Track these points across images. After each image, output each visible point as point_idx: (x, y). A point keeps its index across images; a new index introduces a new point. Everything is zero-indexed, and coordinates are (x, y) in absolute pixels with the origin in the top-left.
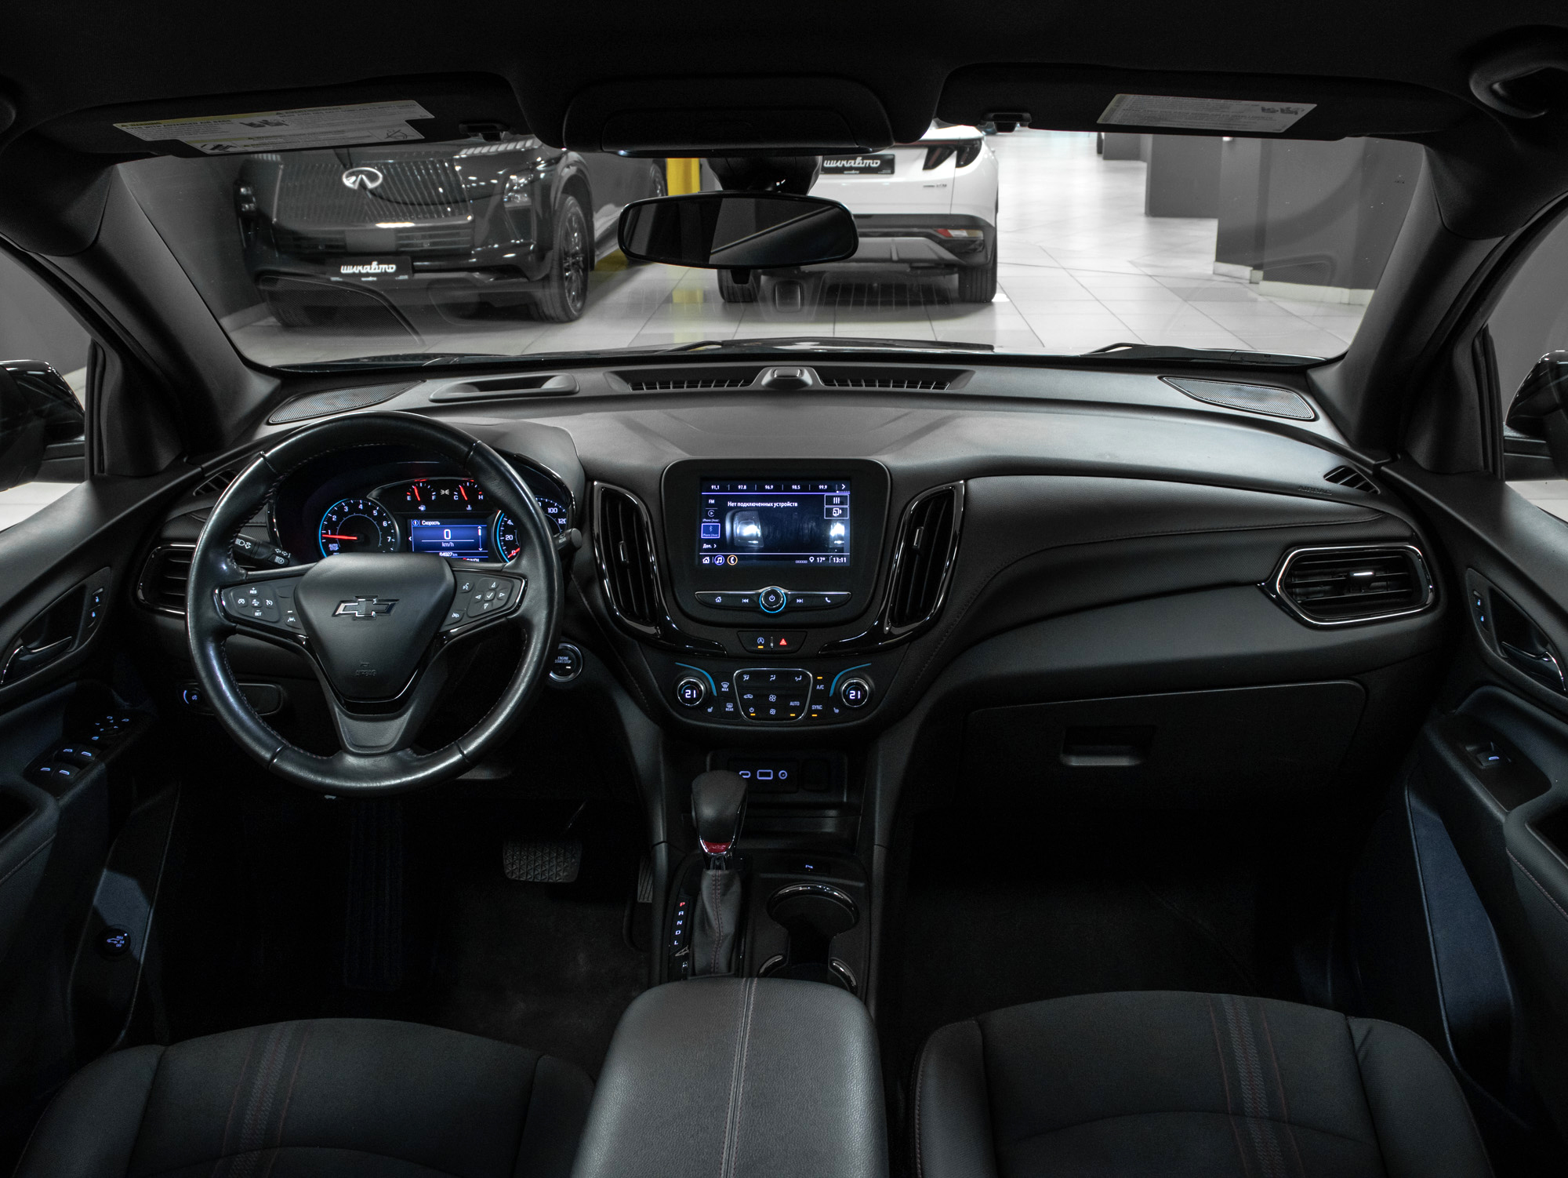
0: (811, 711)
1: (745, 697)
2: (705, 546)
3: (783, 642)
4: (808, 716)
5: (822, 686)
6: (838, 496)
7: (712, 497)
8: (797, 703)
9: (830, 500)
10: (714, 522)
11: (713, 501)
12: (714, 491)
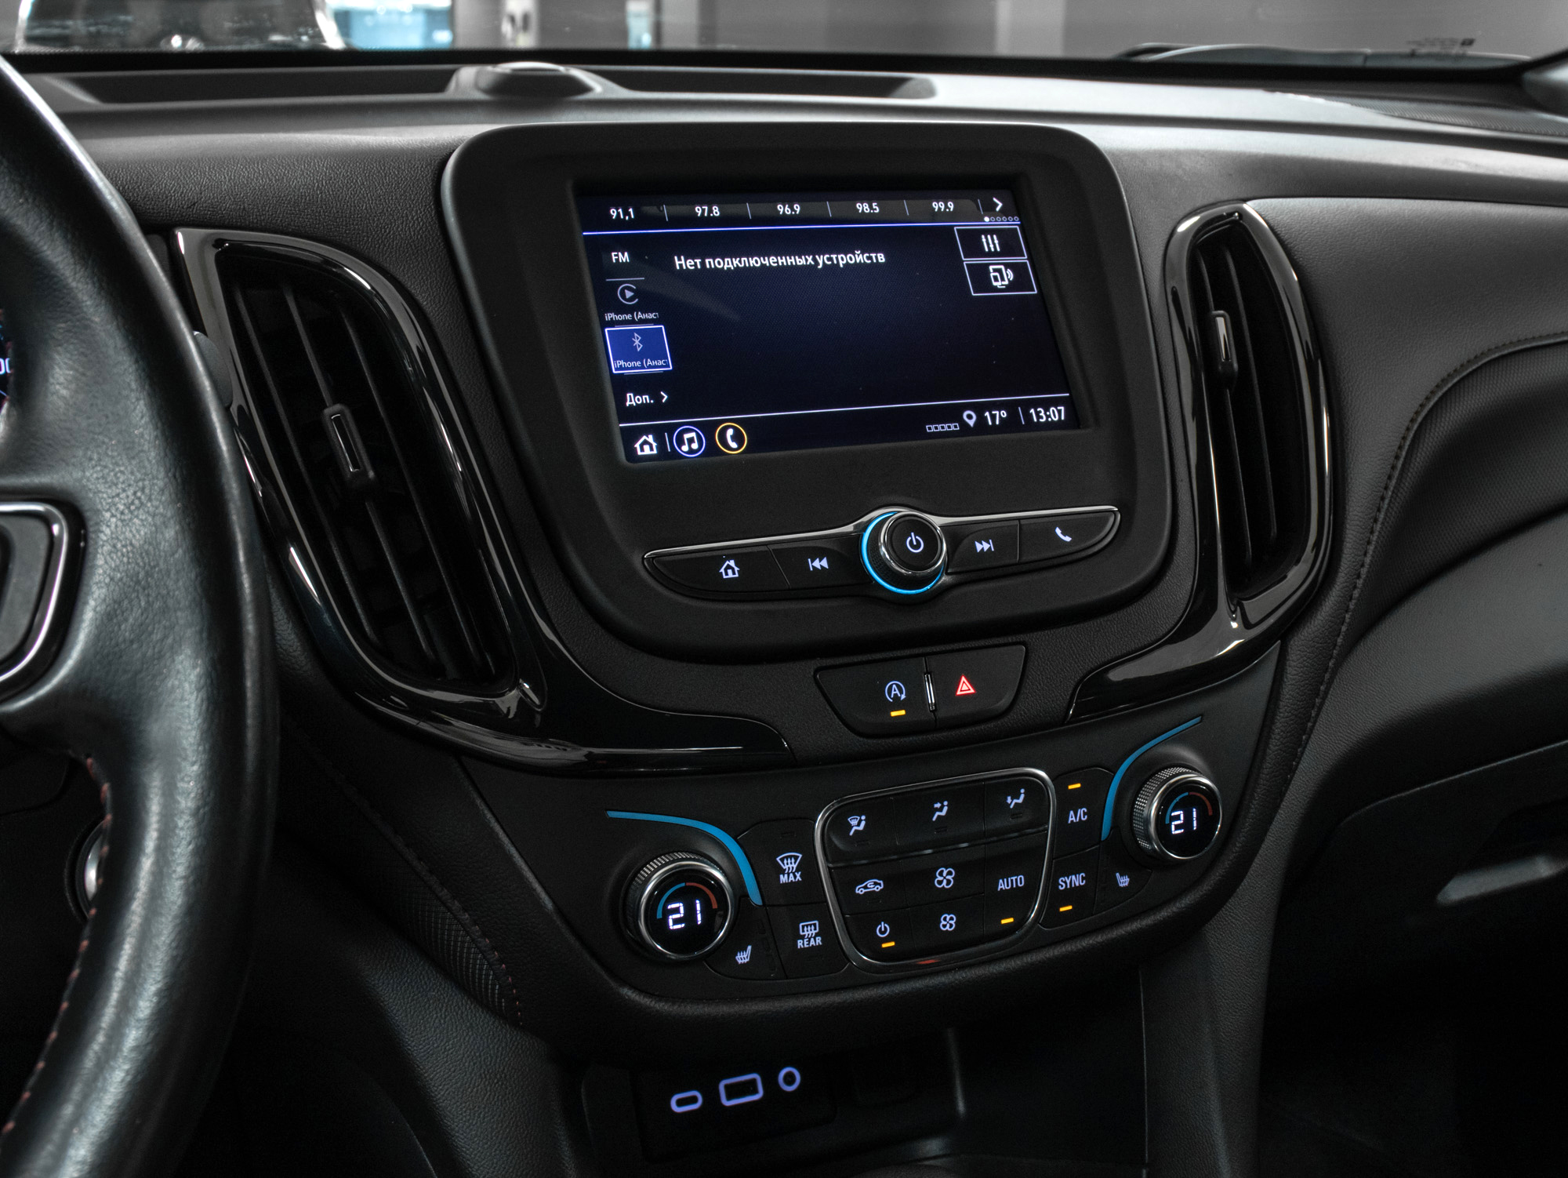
0: (1056, 897)
1: (860, 890)
2: (632, 400)
3: (965, 687)
4: (1050, 914)
5: (1081, 812)
6: (991, 232)
7: (621, 244)
8: (1019, 880)
9: (972, 241)
10: (642, 322)
11: (624, 257)
12: (619, 224)
